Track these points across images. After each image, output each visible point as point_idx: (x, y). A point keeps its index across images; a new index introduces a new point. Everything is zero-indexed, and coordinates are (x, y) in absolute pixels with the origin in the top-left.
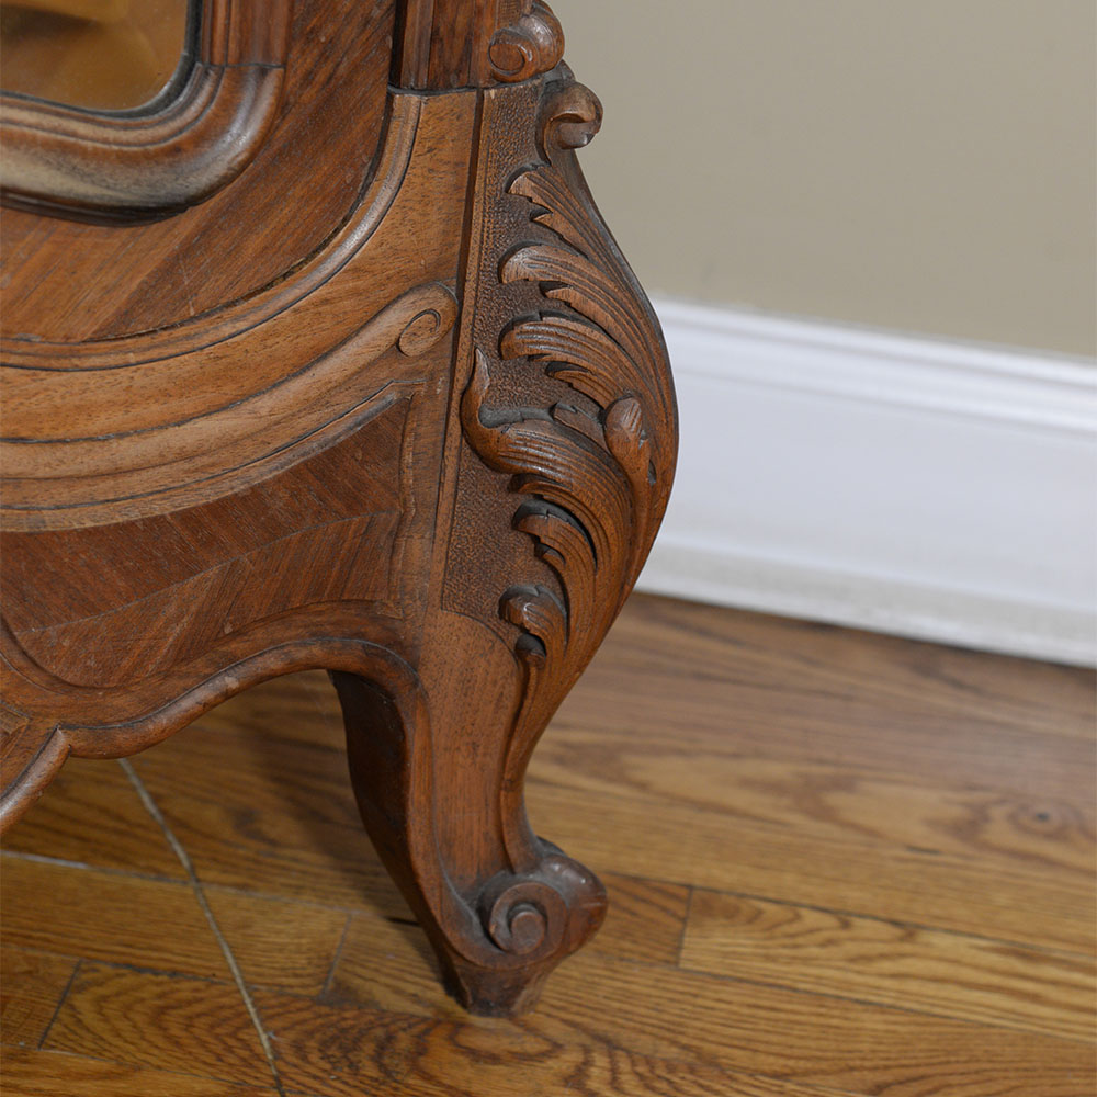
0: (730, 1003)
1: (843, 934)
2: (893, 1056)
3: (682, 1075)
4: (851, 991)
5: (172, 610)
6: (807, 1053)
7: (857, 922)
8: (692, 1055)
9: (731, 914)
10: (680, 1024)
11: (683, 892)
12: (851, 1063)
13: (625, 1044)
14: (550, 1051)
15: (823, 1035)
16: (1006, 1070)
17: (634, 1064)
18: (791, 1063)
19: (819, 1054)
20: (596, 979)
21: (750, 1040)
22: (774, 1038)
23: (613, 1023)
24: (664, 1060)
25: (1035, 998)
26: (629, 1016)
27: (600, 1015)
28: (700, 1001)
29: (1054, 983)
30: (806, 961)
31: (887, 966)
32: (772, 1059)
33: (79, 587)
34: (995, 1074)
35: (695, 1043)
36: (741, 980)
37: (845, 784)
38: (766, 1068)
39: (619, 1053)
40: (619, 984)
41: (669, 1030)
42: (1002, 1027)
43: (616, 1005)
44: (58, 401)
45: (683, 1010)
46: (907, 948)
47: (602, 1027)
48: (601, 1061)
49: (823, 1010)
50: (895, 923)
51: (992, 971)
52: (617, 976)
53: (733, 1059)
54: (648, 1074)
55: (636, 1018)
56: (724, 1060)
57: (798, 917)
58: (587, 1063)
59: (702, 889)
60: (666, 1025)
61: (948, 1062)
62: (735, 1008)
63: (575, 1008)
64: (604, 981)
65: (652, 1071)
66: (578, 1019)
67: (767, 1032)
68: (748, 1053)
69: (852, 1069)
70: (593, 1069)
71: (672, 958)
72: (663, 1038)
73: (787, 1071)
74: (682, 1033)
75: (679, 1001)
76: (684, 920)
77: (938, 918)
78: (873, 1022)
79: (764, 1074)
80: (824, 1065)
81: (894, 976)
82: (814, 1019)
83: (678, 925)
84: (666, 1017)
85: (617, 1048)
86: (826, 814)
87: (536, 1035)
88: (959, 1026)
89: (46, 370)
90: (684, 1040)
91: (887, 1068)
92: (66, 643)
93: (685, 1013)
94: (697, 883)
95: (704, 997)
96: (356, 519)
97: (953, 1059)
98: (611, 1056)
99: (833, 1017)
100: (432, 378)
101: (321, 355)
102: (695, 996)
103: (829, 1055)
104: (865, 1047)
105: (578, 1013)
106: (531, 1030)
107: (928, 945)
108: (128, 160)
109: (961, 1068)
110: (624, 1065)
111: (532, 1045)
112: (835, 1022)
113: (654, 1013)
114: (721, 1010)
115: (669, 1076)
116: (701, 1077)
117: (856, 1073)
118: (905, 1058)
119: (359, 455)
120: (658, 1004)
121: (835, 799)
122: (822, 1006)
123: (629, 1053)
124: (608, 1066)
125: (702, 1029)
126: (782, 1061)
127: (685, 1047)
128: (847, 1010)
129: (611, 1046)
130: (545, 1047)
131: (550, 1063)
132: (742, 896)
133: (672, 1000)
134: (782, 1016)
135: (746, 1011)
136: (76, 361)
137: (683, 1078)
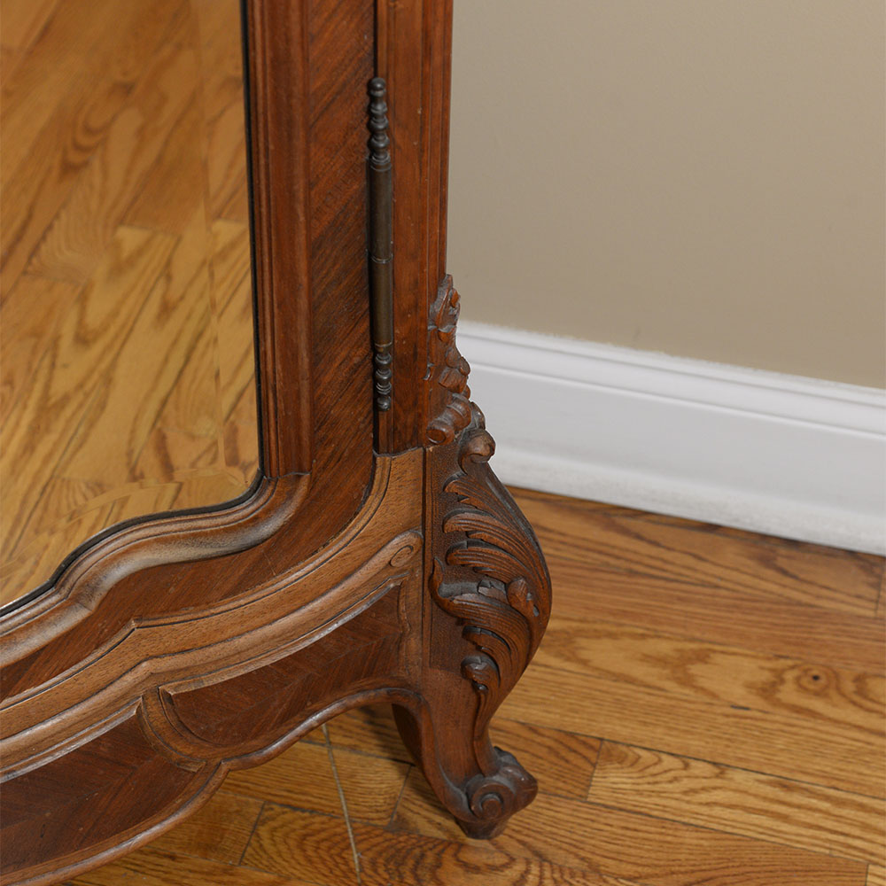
0: (611, 826)
1: (684, 773)
2: (697, 863)
3: (577, 879)
4: (681, 816)
5: (276, 703)
6: (649, 862)
7: (693, 763)
8: (586, 864)
9: (621, 759)
10: (582, 842)
11: (596, 744)
12: (673, 869)
13: (550, 858)
14: (508, 863)
15: (661, 849)
16: (759, 872)
17: (553, 872)
18: (640, 869)
19: (656, 862)
20: (540, 810)
21: (619, 853)
22: (633, 851)
23: (545, 842)
24: (570, 868)
25: (784, 818)
26: (554, 836)
27: (539, 836)
28: (595, 825)
29: (799, 807)
30: (659, 793)
31: (704, 797)
32: (629, 867)
33: (224, 705)
34: (753, 875)
35: (589, 856)
36: (621, 809)
37: (702, 657)
38: (625, 873)
39: (546, 864)
40: (552, 813)
41: (575, 846)
42: (763, 840)
43: (549, 828)
44: (204, 631)
45: (585, 831)
46: (718, 782)
47: (539, 845)
48: (535, 870)
49: (663, 830)
50: (715, 764)
51: (765, 799)
52: (552, 807)
53: (607, 867)
54: (559, 879)
55: (559, 838)
56: (603, 868)
57: (660, 761)
58: (527, 872)
59: (609, 741)
60: (574, 843)
61: (728, 867)
62: (614, 829)
63: (526, 832)
64: (545, 811)
65: (562, 877)
66: (527, 839)
67: (630, 847)
68: (617, 862)
69: (673, 873)
70: (530, 876)
71: (583, 793)
72: (571, 853)
73: (637, 875)
74: (582, 849)
75: (584, 826)
76: (594, 765)
77: (740, 759)
78: (690, 838)
79: (623, 878)
80: (658, 871)
81: (708, 804)
82: (657, 837)
83: (591, 769)
84: (575, 837)
85: (545, 860)
86: (687, 681)
87: (502, 852)
88: (739, 840)
89: (196, 619)
90: (582, 854)
91: (693, 872)
92: (221, 729)
93: (586, 834)
94: (606, 737)
95: (599, 822)
96: (375, 642)
97: (730, 864)
98: (541, 866)
99: (668, 835)
100: (413, 571)
101: (347, 576)
102: (593, 821)
103: (662, 863)
104: (682, 857)
105: (527, 835)
106: (500, 848)
107: (731, 779)
108: (229, 530)
109: (735, 871)
110: (547, 874)
111: (500, 859)
112: (669, 838)
113: (569, 834)
114: (607, 831)
115: (571, 880)
116: (588, 880)
117: (675, 876)
118: (705, 864)
119: (374, 615)
120: (572, 828)
121: (695, 669)
122: (663, 827)
123: (550, 862)
124: (538, 873)
125: (594, 846)
126: (635, 868)
127: (583, 859)
128: (676, 829)
129: (541, 857)
130: (505, 860)
131: (507, 872)
132: (629, 746)
133: (580, 825)
134: (640, 834)
135: (620, 831)
136: (212, 611)
137: (578, 882)
